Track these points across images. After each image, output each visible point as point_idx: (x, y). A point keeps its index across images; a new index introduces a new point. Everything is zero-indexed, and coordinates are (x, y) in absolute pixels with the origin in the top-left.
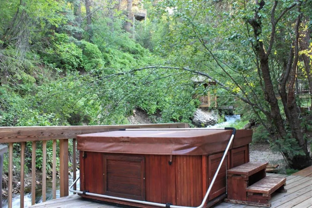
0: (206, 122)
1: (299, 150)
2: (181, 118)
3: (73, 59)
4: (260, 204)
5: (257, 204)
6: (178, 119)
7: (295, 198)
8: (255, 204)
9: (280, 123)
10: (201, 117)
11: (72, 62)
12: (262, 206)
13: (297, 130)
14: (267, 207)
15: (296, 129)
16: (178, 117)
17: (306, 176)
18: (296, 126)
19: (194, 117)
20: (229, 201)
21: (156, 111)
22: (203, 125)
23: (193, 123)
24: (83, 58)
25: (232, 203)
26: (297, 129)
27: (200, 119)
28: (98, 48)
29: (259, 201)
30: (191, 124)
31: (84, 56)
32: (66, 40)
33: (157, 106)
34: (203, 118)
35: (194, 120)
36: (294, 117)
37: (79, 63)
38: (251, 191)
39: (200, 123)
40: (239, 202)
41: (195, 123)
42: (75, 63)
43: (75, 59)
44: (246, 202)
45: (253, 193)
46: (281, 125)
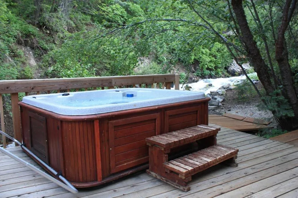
0: (240, 71)
1: (287, 109)
2: (216, 68)
3: (118, 18)
4: (176, 185)
5: (174, 185)
6: (213, 68)
7: (237, 179)
8: (172, 184)
9: (265, 78)
10: (236, 67)
11: (117, 20)
12: (178, 187)
13: (287, 87)
14: (184, 190)
15: (286, 85)
16: (214, 67)
17: (285, 143)
18: (286, 82)
19: (229, 67)
20: (150, 173)
21: (194, 61)
22: (236, 74)
23: (228, 72)
24: (127, 17)
25: (152, 176)
26: (288, 85)
27: (235, 69)
28: (140, 8)
29: (177, 181)
30: (226, 73)
31: (129, 15)
32: (112, 2)
33: (195, 57)
34: (237, 68)
35: (229, 69)
36: (284, 71)
37: (124, 21)
38: (168, 168)
39: (234, 72)
40: (158, 177)
41: (229, 72)
42: (120, 21)
43: (120, 18)
44: (164, 179)
45: (170, 170)
46: (266, 80)
